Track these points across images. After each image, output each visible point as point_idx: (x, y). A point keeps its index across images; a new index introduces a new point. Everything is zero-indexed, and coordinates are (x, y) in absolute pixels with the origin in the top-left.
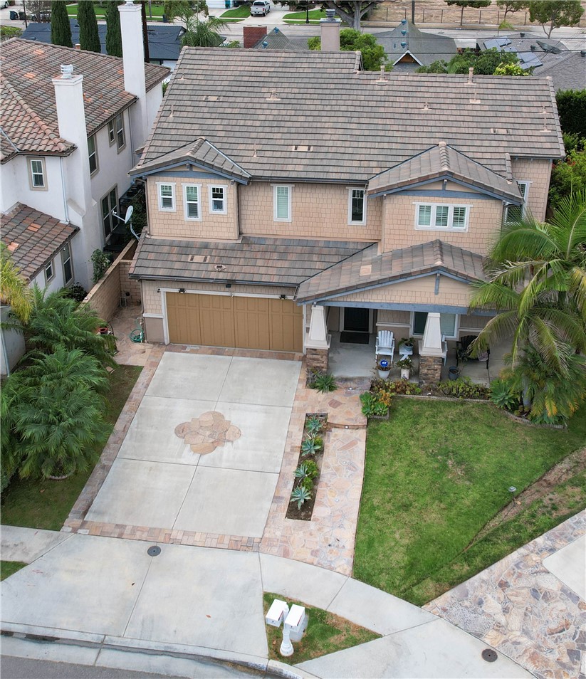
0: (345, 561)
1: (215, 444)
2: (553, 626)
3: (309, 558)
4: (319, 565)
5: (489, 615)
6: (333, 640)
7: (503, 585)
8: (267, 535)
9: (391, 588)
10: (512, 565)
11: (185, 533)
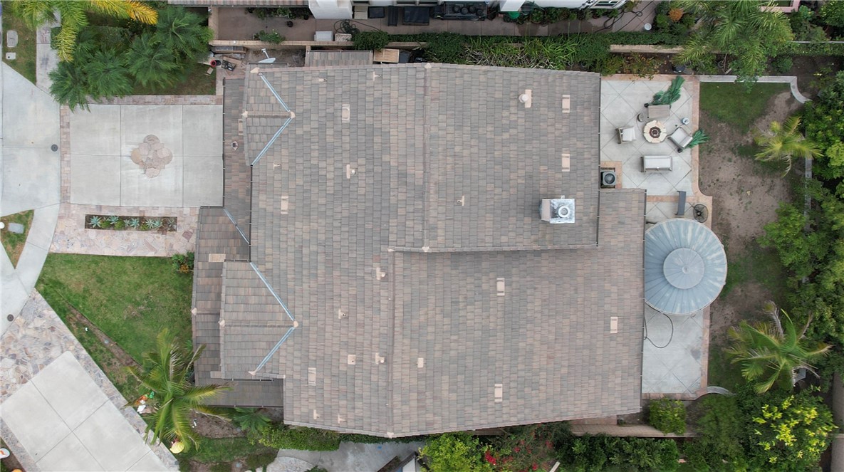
0: (58, 248)
1: (141, 163)
2: (29, 350)
3: (59, 230)
4: (55, 235)
5: (33, 320)
6: (10, 247)
7: (52, 329)
8: (72, 206)
9: (43, 273)
10: (66, 335)
11: (69, 162)
